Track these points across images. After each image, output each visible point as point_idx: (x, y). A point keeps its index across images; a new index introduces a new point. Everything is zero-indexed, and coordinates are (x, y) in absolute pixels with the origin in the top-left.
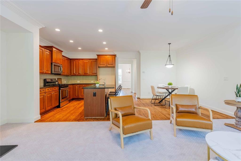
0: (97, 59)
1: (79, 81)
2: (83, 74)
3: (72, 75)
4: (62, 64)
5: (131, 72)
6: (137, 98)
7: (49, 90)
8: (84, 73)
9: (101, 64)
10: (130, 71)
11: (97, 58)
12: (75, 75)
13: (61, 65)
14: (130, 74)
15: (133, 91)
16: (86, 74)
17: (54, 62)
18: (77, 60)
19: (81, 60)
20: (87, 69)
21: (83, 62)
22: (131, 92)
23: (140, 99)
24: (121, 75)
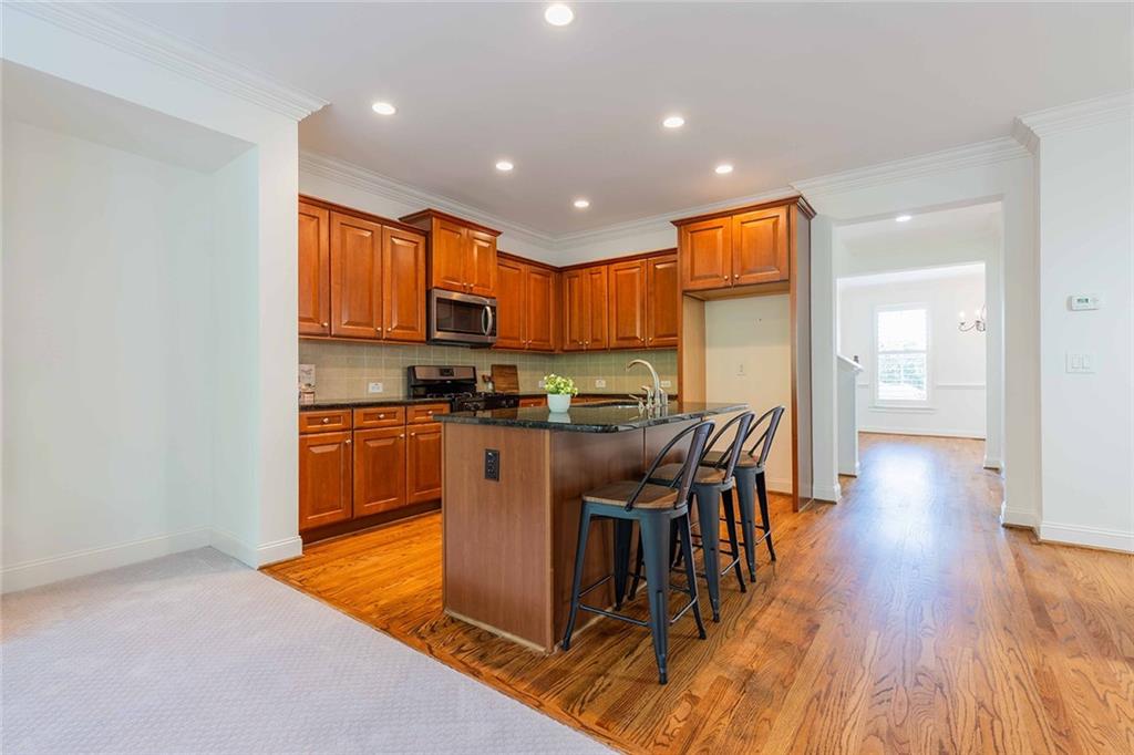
0: (673, 251)
1: (604, 382)
2: (614, 343)
3: (566, 348)
4: (493, 295)
6: (1009, 528)
7: (380, 419)
8: (617, 339)
9: (696, 274)
11: (675, 245)
12: (579, 351)
13: (488, 302)
16: (625, 344)
17: (439, 285)
18: (588, 270)
19: (604, 268)
20: (634, 315)
21: (612, 275)
22: (986, 468)
23: (1040, 544)
24: (924, 348)
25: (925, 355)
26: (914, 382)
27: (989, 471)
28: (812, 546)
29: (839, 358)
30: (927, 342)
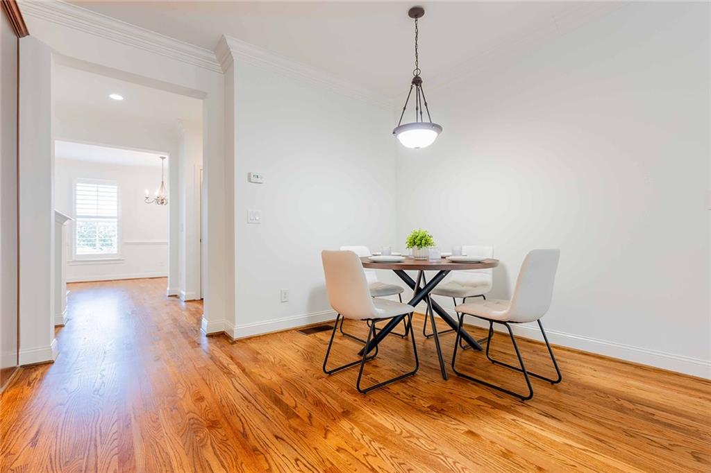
5: (168, 198)
6: (210, 336)
10: (166, 194)
14: (166, 209)
15: (184, 293)
22: (169, 296)
23: (234, 342)
24: (116, 215)
25: (116, 220)
26: (91, 245)
27: (172, 298)
28: (34, 443)
29: (56, 213)
30: (118, 210)
